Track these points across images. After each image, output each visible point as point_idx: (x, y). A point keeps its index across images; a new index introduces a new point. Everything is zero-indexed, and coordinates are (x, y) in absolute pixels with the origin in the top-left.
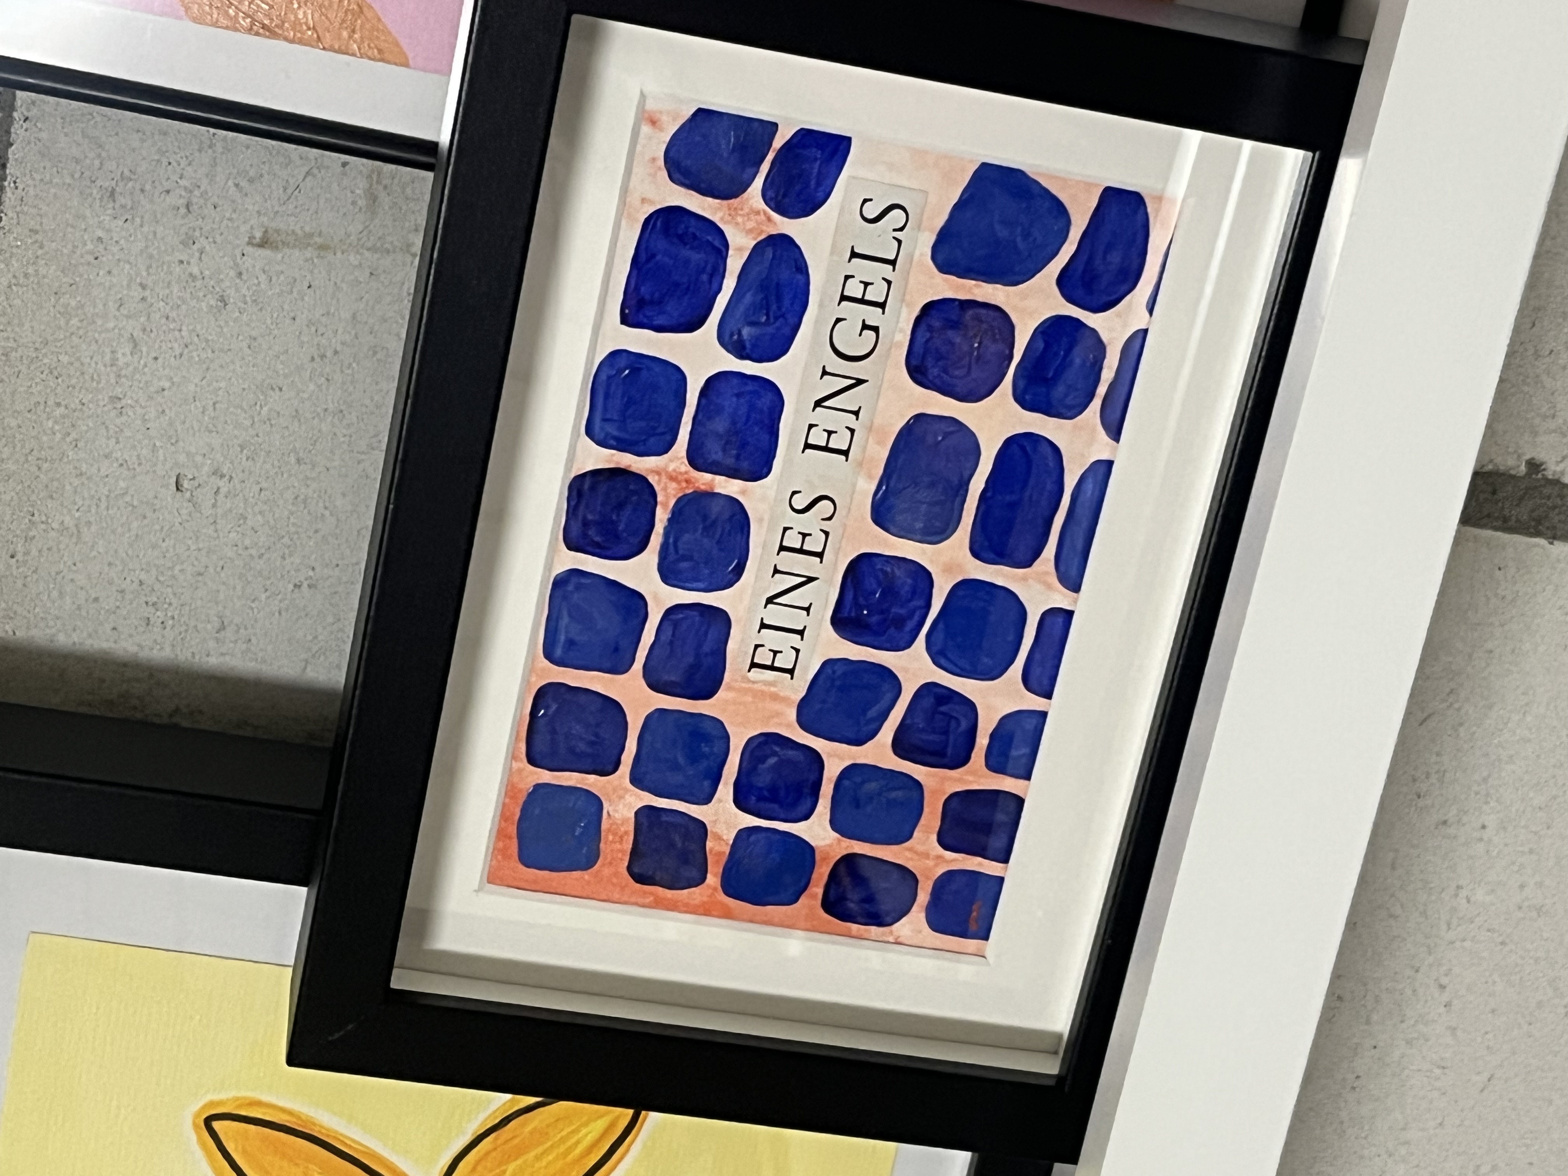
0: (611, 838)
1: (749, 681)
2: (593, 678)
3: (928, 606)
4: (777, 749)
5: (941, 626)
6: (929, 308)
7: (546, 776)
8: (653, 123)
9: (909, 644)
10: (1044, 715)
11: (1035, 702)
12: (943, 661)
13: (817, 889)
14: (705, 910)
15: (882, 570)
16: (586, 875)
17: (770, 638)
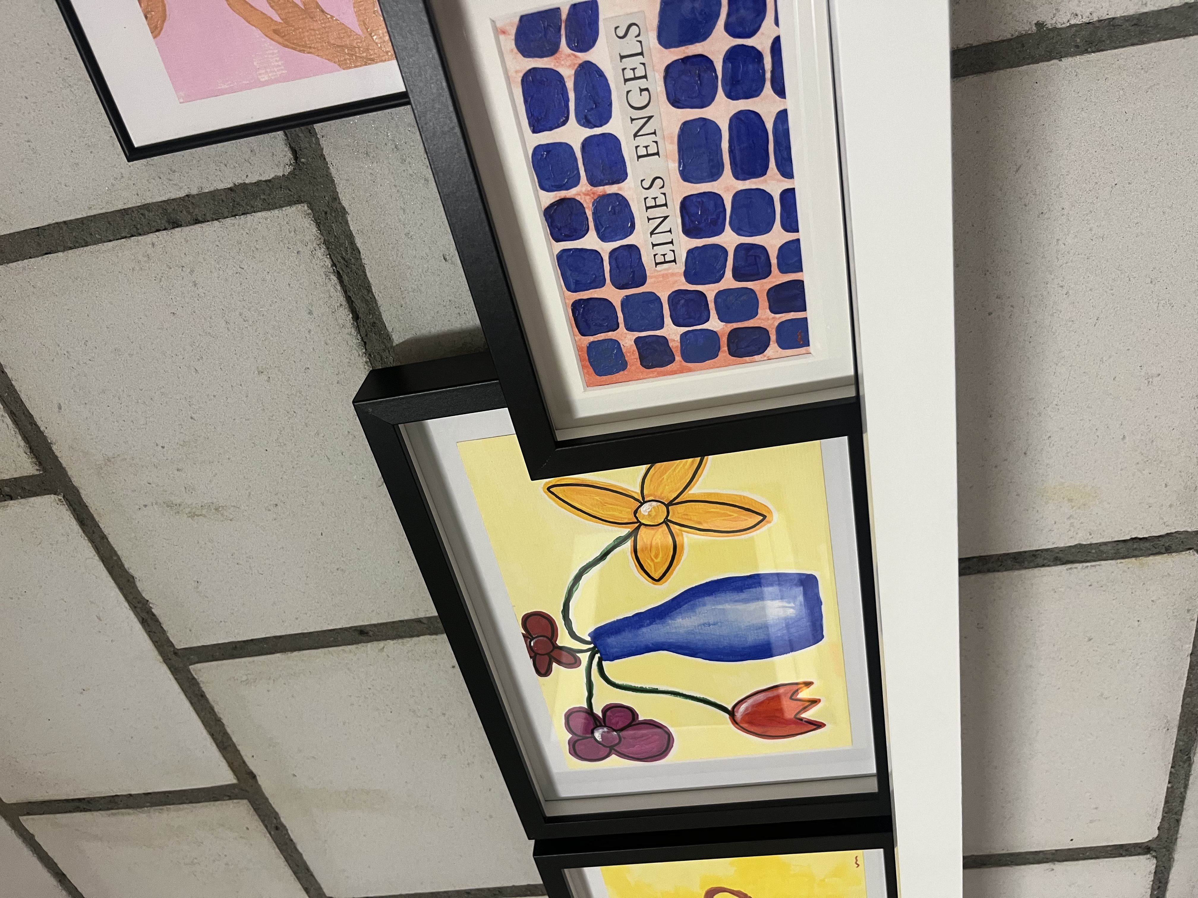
0: (628, 354)
1: (658, 271)
2: (592, 292)
3: (725, 210)
4: (682, 296)
5: (734, 217)
6: (668, 69)
7: (592, 339)
8: (504, 32)
9: (722, 230)
10: (798, 240)
11: (792, 236)
12: (741, 232)
13: (724, 348)
14: (681, 371)
15: (696, 201)
16: (626, 372)
17: (660, 250)
